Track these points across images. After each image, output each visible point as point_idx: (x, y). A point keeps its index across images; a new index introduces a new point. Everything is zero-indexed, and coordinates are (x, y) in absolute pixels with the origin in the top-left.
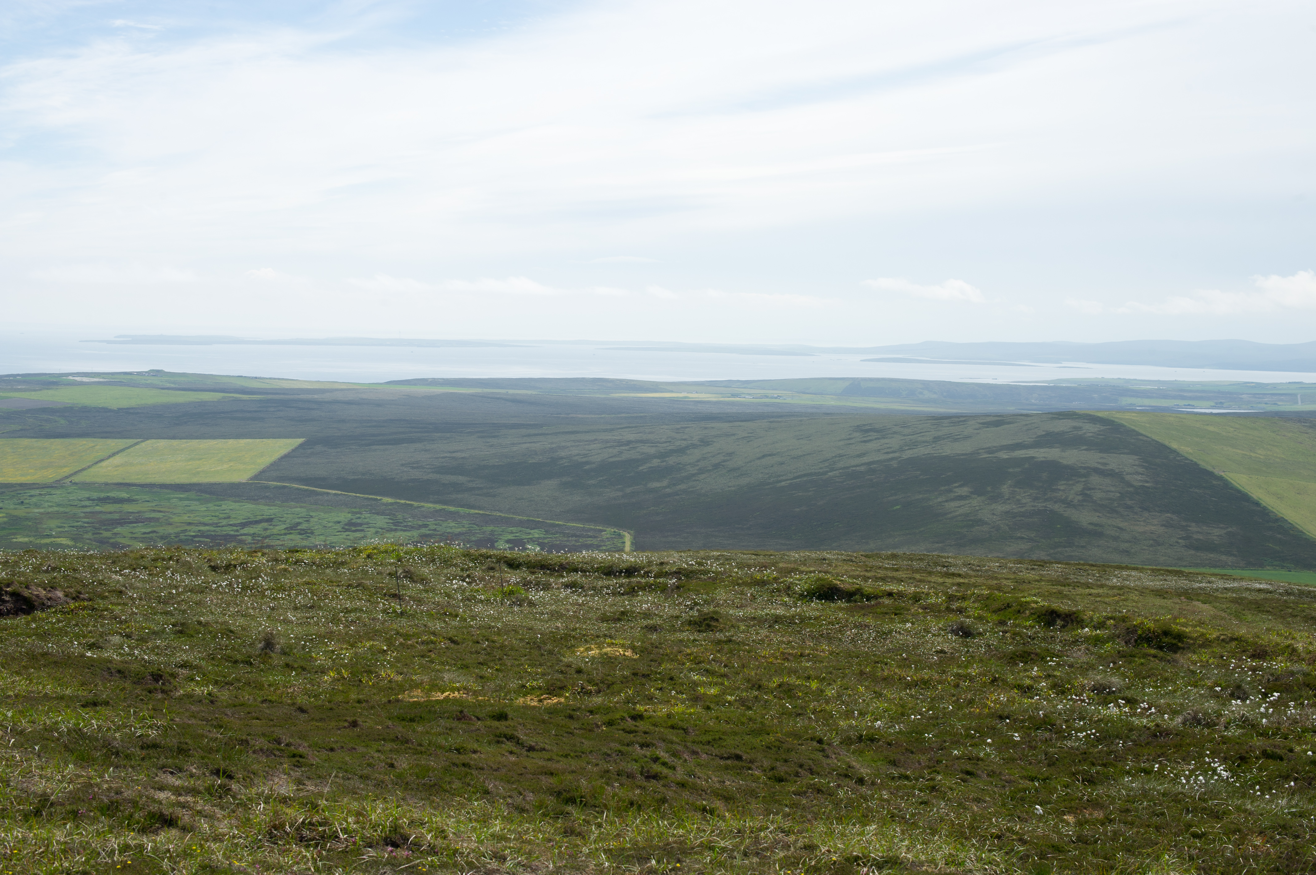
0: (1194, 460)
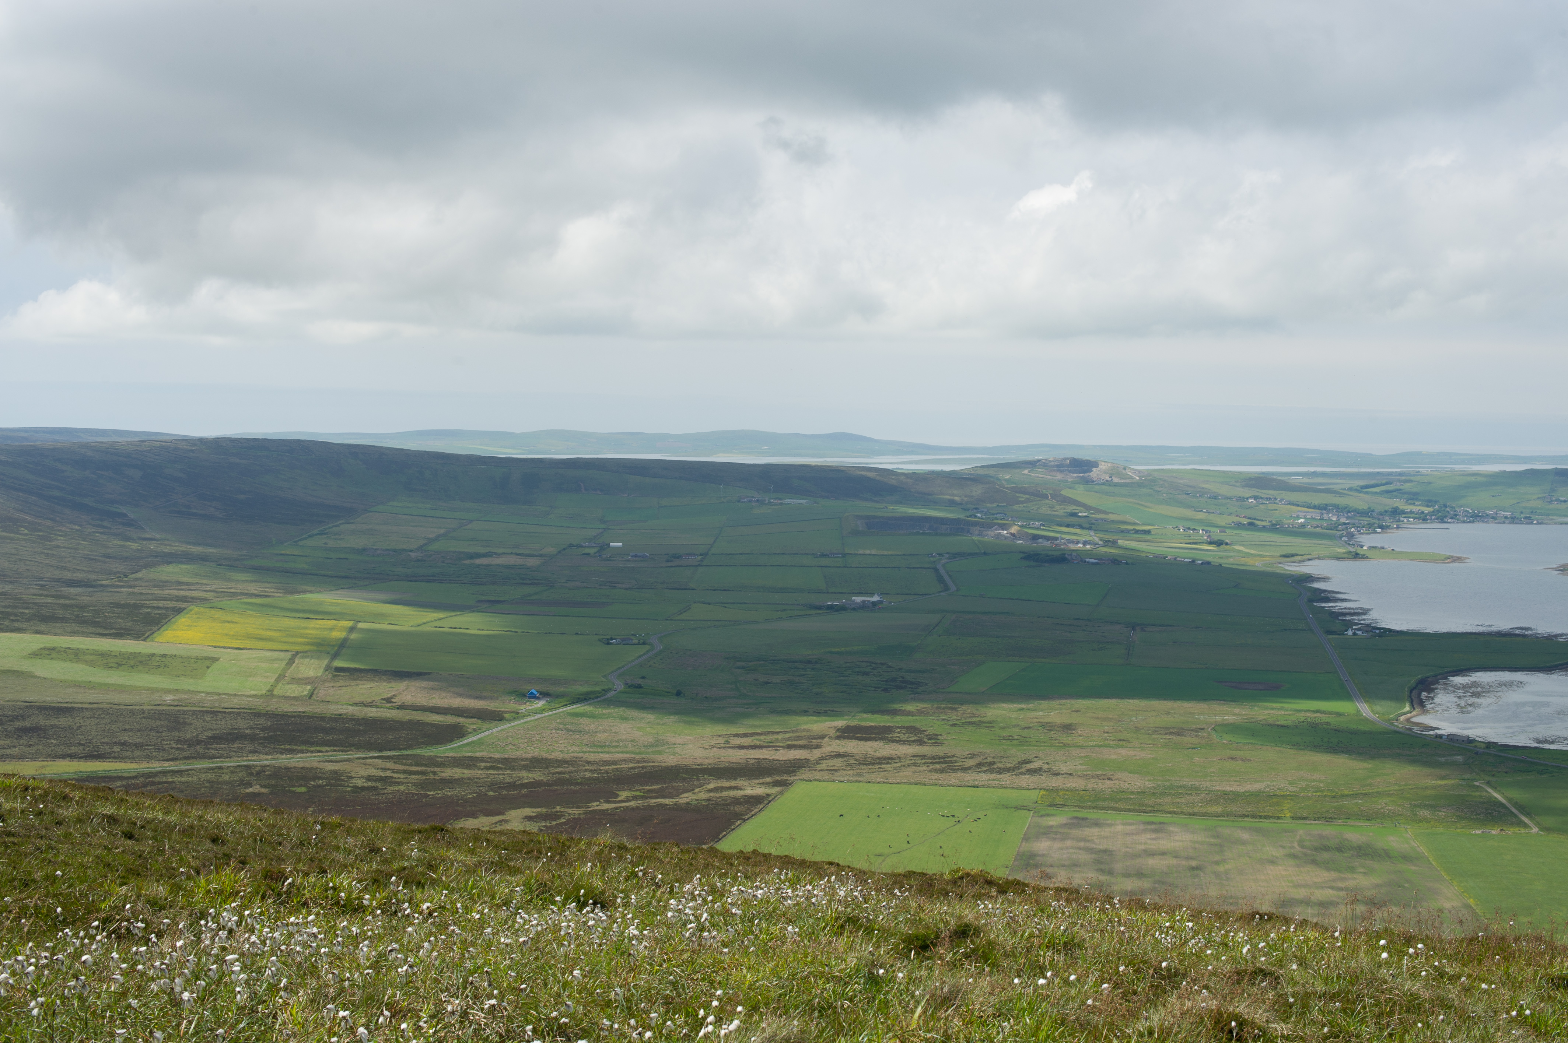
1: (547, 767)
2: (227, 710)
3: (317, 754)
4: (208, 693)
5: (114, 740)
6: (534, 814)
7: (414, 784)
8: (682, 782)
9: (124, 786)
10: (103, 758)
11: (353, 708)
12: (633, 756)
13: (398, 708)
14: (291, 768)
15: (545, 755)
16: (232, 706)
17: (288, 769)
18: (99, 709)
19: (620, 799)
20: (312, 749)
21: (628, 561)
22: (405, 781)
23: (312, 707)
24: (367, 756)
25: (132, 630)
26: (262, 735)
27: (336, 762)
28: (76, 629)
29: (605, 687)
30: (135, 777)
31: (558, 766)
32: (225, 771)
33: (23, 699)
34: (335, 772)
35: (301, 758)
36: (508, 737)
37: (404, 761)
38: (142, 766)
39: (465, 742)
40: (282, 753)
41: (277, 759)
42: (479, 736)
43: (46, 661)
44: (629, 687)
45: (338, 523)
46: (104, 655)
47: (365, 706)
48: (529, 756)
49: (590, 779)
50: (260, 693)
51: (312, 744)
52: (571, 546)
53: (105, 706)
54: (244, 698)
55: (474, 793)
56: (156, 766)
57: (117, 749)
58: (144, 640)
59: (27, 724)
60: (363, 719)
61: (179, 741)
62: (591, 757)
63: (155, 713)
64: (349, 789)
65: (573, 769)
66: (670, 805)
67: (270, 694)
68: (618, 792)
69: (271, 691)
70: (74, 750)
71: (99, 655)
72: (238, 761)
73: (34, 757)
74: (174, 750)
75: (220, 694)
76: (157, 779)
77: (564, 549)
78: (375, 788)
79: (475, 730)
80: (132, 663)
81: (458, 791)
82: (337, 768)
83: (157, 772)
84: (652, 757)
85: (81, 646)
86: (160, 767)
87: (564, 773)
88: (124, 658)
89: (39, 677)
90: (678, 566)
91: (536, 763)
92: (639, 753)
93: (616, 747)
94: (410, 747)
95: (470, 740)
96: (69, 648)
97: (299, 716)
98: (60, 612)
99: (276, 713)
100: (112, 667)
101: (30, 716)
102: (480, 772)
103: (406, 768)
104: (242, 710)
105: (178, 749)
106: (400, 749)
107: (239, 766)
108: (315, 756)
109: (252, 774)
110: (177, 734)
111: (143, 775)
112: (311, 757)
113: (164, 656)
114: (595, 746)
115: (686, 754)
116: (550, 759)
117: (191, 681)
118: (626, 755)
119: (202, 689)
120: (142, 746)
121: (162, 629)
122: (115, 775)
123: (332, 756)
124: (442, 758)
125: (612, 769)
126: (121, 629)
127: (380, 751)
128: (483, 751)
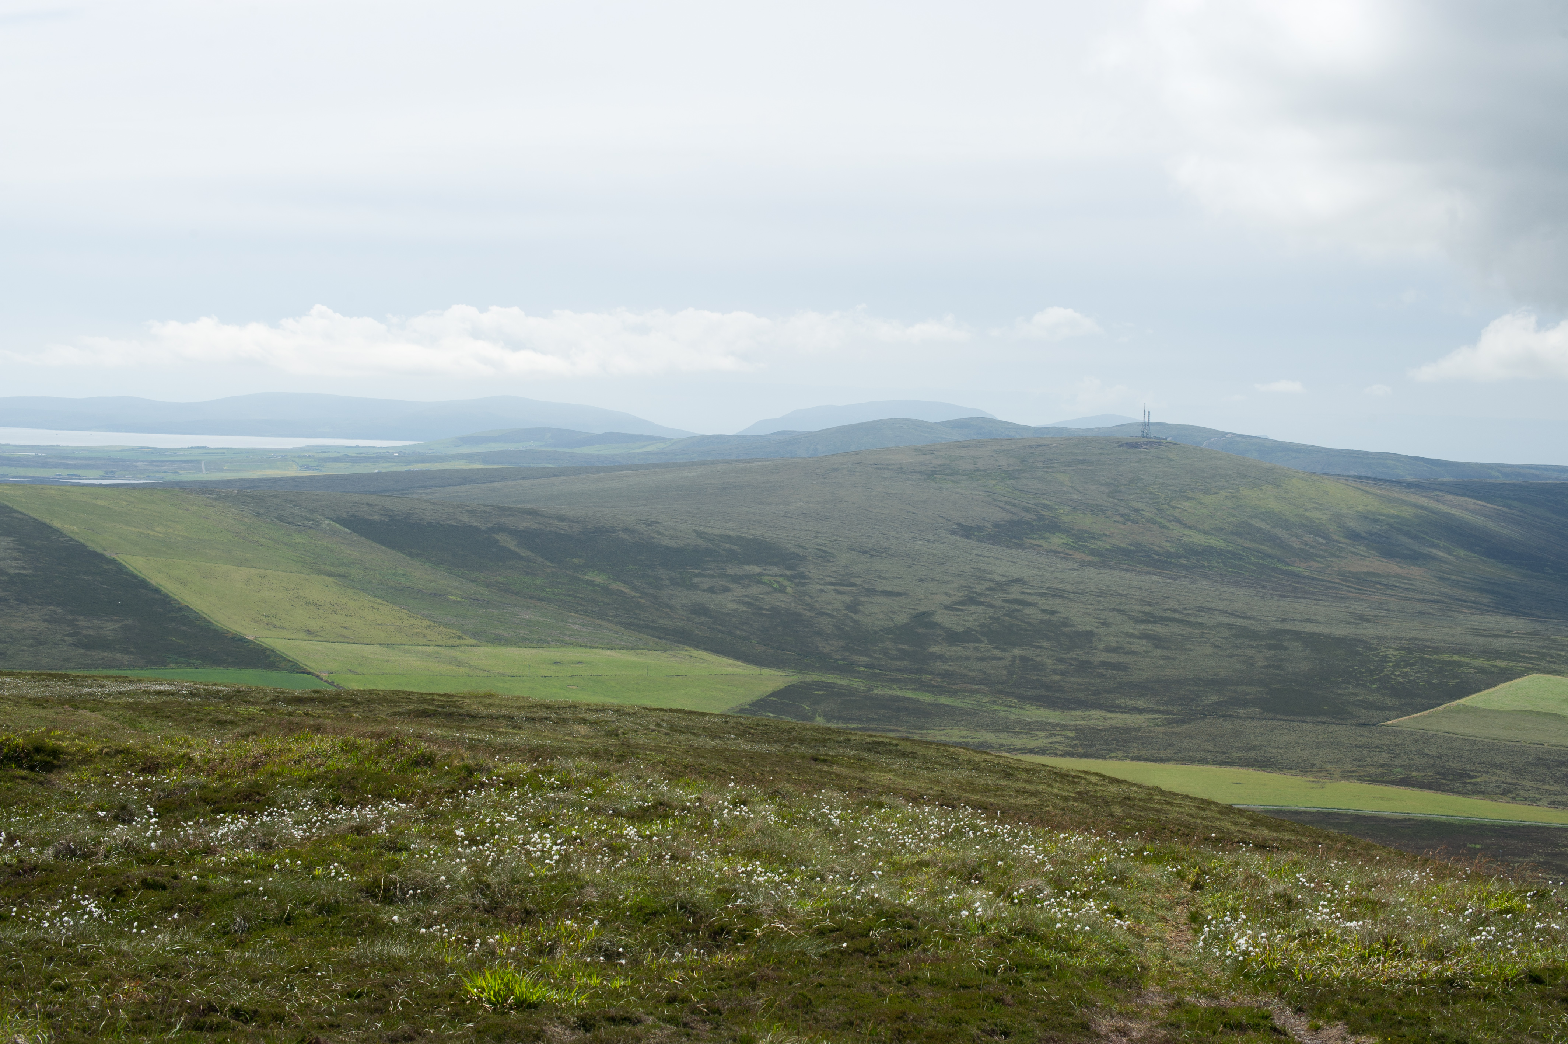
0: (81, 540)
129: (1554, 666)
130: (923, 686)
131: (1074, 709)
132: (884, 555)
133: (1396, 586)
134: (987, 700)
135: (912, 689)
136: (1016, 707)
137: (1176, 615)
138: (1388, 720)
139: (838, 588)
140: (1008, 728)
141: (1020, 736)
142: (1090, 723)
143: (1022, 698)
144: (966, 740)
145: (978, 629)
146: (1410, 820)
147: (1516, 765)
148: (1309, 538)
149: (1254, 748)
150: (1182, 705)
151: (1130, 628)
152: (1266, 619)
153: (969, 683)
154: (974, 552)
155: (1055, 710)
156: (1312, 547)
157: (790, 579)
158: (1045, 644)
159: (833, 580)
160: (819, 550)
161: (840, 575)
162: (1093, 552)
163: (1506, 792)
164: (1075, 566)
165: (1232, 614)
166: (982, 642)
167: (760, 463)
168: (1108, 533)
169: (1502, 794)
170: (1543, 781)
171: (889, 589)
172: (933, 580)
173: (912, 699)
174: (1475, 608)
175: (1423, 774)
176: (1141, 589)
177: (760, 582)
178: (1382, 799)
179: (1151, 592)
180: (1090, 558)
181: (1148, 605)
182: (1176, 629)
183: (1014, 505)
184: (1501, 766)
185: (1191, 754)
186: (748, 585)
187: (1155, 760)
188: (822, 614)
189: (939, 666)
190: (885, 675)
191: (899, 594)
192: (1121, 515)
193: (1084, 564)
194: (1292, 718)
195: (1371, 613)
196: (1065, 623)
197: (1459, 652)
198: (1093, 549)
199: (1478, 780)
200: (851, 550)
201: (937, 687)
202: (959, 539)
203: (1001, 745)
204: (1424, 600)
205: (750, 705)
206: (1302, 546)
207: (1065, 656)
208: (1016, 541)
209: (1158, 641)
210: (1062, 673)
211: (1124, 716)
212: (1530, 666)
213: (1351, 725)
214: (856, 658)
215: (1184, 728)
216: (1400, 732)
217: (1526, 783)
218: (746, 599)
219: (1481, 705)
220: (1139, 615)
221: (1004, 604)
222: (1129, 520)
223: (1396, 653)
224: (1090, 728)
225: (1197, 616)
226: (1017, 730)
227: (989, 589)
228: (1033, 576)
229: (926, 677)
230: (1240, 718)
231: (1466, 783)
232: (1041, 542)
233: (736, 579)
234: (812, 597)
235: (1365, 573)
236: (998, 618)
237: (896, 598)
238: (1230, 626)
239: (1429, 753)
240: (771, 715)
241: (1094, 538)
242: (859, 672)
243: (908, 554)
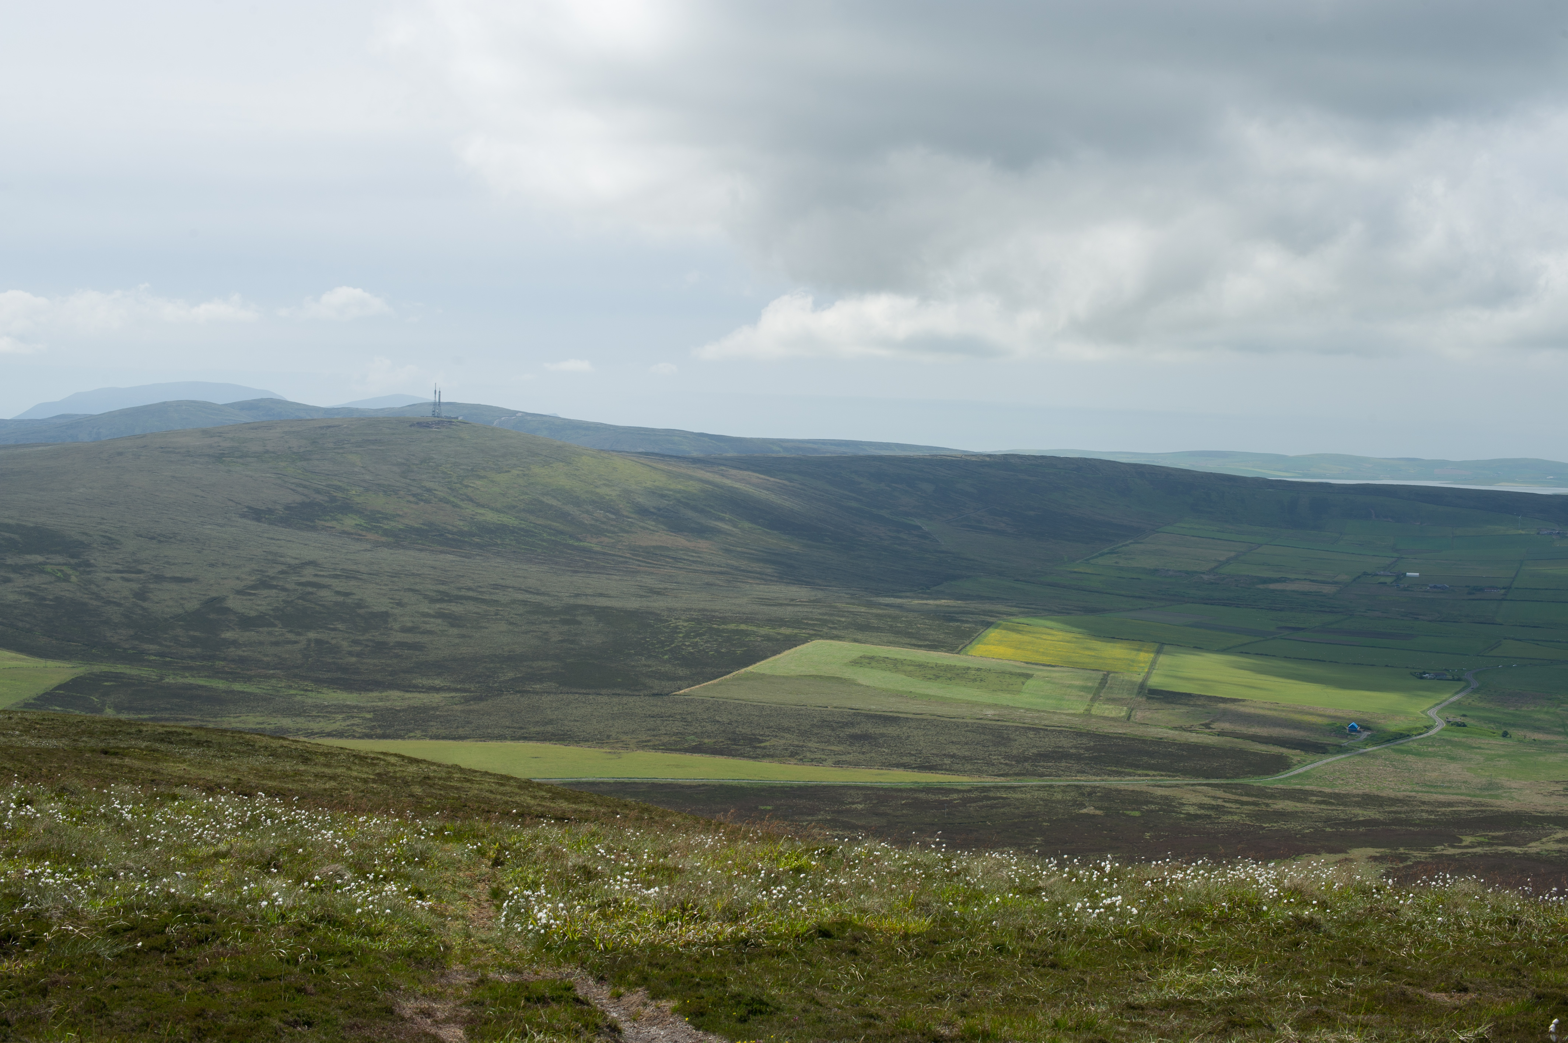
1: (1381, 806)
2: (1049, 728)
3: (1144, 778)
4: (1027, 710)
5: (944, 752)
6: (1378, 855)
7: (1248, 815)
8: (1527, 830)
9: (960, 799)
10: (936, 770)
11: (1172, 732)
12: (1469, 798)
13: (1218, 735)
14: (1121, 791)
15: (1376, 793)
16: (1053, 724)
17: (1119, 791)
18: (923, 720)
19: (1464, 844)
20: (1139, 772)
21: (1427, 592)
22: (1238, 811)
23: (1132, 729)
24: (1196, 782)
25: (945, 643)
26: (1087, 755)
27: (1165, 787)
28: (891, 639)
29: (1427, 724)
30: (969, 791)
31: (1391, 806)
32: (1057, 789)
33: (849, 706)
34: (1166, 798)
35: (1129, 781)
36: (1335, 771)
37: (1234, 791)
38: (975, 780)
39: (1292, 774)
40: (1109, 775)
41: (1106, 780)
42: (1304, 769)
43: (866, 669)
44: (1452, 725)
45: (1127, 542)
46: (921, 666)
47: (1185, 730)
48: (1360, 792)
49: (1428, 820)
50: (1078, 712)
51: (1138, 767)
52: (1365, 574)
53: (929, 717)
54: (1064, 717)
55: (1311, 828)
56: (988, 781)
57: (947, 761)
58: (958, 653)
59: (856, 731)
60: (1184, 744)
61: (1007, 757)
62: (1426, 797)
63: (978, 727)
64: (1182, 816)
65: (1409, 809)
66: (1518, 854)
67: (1088, 714)
68: (1461, 837)
69: (1088, 710)
70: (906, 760)
71: (917, 666)
72: (1067, 780)
73: (869, 764)
74: (1003, 766)
75: (1039, 711)
76: (991, 794)
77: (1359, 577)
78: (1209, 817)
79: (1299, 762)
80: (949, 675)
81: (1293, 825)
82: (1167, 793)
83: (990, 787)
84: (1488, 800)
85: (898, 657)
86: (992, 782)
87: (1400, 813)
88: (941, 670)
89: (862, 685)
90: (1480, 599)
91: (1368, 800)
92: (1474, 796)
93: (1449, 787)
94: (1237, 776)
95: (1296, 772)
96: (887, 658)
97: (1120, 738)
98: (874, 622)
99: (1097, 733)
100: (930, 679)
101: (858, 724)
102: (1312, 806)
103: (1237, 797)
104: (1063, 729)
105: (1006, 764)
106: (1228, 778)
107: (1069, 785)
108: (1143, 780)
109: (1083, 794)
110: (1003, 749)
111: (977, 789)
112: (1139, 780)
113: (979, 670)
114: (1427, 786)
115: (1524, 800)
116: (1382, 797)
117: (1008, 696)
118: (1463, 797)
119: (1020, 705)
120: (971, 759)
121: (974, 643)
122: (949, 787)
123: (1159, 780)
124: (1272, 789)
125: (1450, 812)
126: (934, 640)
127: (1207, 778)
128: (1311, 784)
129: (835, 632)
130: (216, 673)
131: (372, 690)
132: (173, 540)
133: (684, 559)
134: (283, 685)
135: (205, 677)
136: (312, 691)
137: (471, 594)
138: (680, 689)
139: (123, 575)
140: (305, 711)
141: (318, 720)
142: (388, 704)
143: (318, 681)
144: (262, 726)
145: (271, 613)
146: (704, 785)
147: (802, 728)
148: (599, 514)
149: (551, 722)
150: (479, 682)
151: (425, 607)
152: (559, 595)
153: (263, 668)
154: (266, 535)
155: (351, 693)
156: (603, 523)
157: (74, 567)
158: (340, 626)
159: (120, 567)
160: (104, 537)
161: (127, 562)
162: (386, 533)
163: (795, 754)
164: (369, 546)
165: (527, 591)
166: (275, 626)
167: (40, 448)
168: (401, 513)
169: (789, 757)
170: (828, 742)
171: (178, 575)
172: (223, 564)
173: (206, 687)
174: (759, 579)
175: (715, 740)
176: (435, 568)
177: (42, 572)
178: (677, 766)
179: (445, 571)
180: (384, 539)
181: (442, 584)
182: (471, 607)
183: (305, 487)
184: (788, 730)
185: (489, 731)
186: (30, 575)
187: (454, 738)
188: (109, 603)
189: (233, 652)
190: (177, 663)
191: (189, 580)
192: (414, 495)
193: (377, 545)
194: (588, 691)
195: (660, 586)
196: (360, 604)
197: (746, 621)
198: (386, 529)
199: (767, 744)
200: (138, 536)
201: (231, 673)
202: (249, 522)
203: (298, 730)
204: (711, 572)
205: (35, 699)
206: (593, 522)
207: (361, 638)
208: (308, 523)
209: (454, 620)
210: (359, 655)
211: (422, 695)
212: (814, 632)
213: (645, 696)
214: (146, 646)
215: (482, 705)
216: (692, 701)
217: (812, 745)
218: (28, 590)
219: (768, 672)
220: (434, 594)
221: (297, 587)
222: (422, 500)
223: (686, 624)
224: (387, 709)
225: (491, 593)
226: (314, 713)
227: (282, 572)
228: (325, 558)
229: (220, 664)
230: (537, 693)
231: (756, 747)
232: (334, 524)
233: (16, 569)
234: (98, 586)
235: (654, 547)
236: (292, 601)
237: (186, 584)
238: (524, 603)
239: (720, 720)
240: (58, 708)
241: (387, 519)
242: (150, 661)
243: (197, 539)
